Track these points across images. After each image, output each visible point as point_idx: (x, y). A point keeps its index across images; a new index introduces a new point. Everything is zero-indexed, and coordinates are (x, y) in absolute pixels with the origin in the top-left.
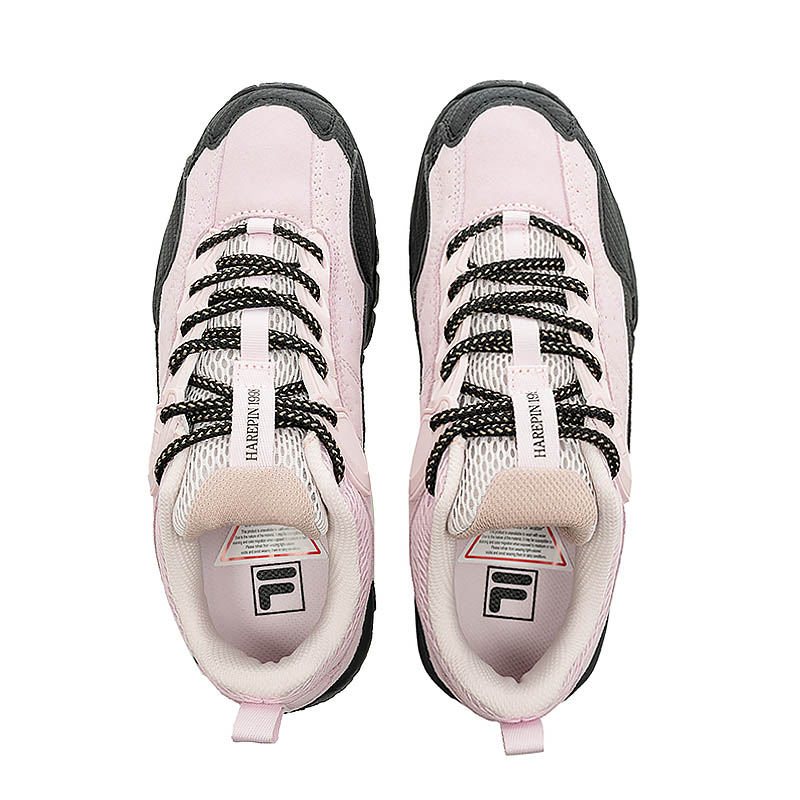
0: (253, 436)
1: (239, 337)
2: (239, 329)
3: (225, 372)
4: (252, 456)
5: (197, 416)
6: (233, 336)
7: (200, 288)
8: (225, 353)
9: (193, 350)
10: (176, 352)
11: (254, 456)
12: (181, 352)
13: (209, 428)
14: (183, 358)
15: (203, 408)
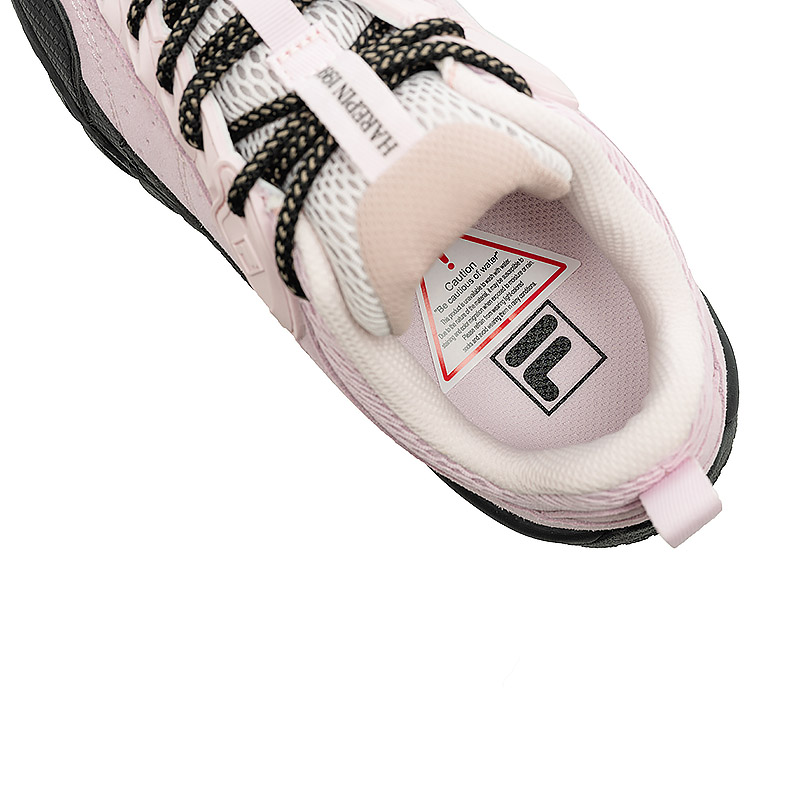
0: (368, 121)
1: (248, 25)
2: (239, 16)
3: (266, 83)
4: (388, 145)
5: (278, 165)
6: (239, 31)
7: (141, 15)
8: (247, 62)
9: (203, 91)
10: (182, 113)
11: (390, 143)
12: (189, 107)
13: (299, 172)
14: (197, 113)
15: (280, 147)
